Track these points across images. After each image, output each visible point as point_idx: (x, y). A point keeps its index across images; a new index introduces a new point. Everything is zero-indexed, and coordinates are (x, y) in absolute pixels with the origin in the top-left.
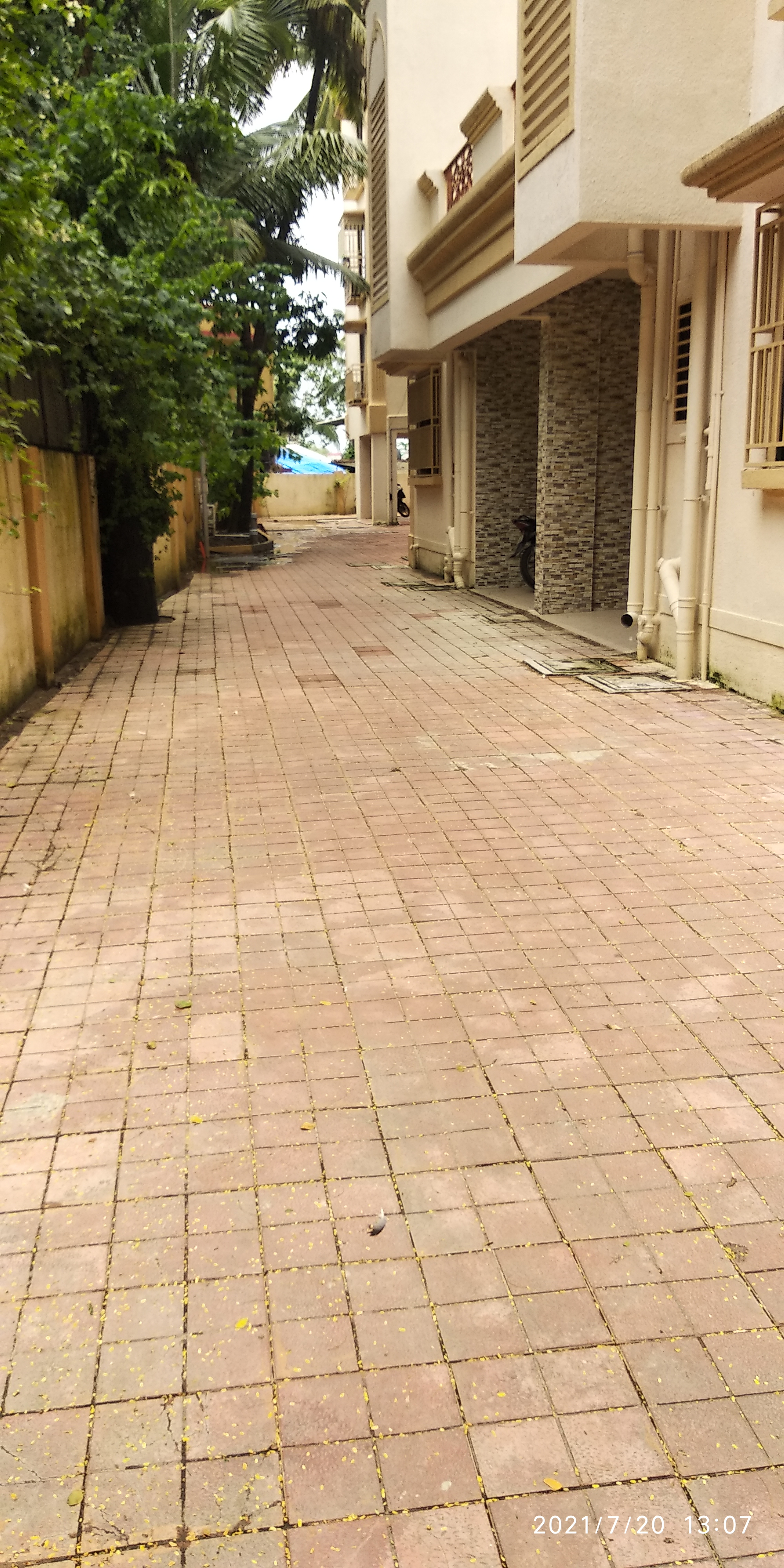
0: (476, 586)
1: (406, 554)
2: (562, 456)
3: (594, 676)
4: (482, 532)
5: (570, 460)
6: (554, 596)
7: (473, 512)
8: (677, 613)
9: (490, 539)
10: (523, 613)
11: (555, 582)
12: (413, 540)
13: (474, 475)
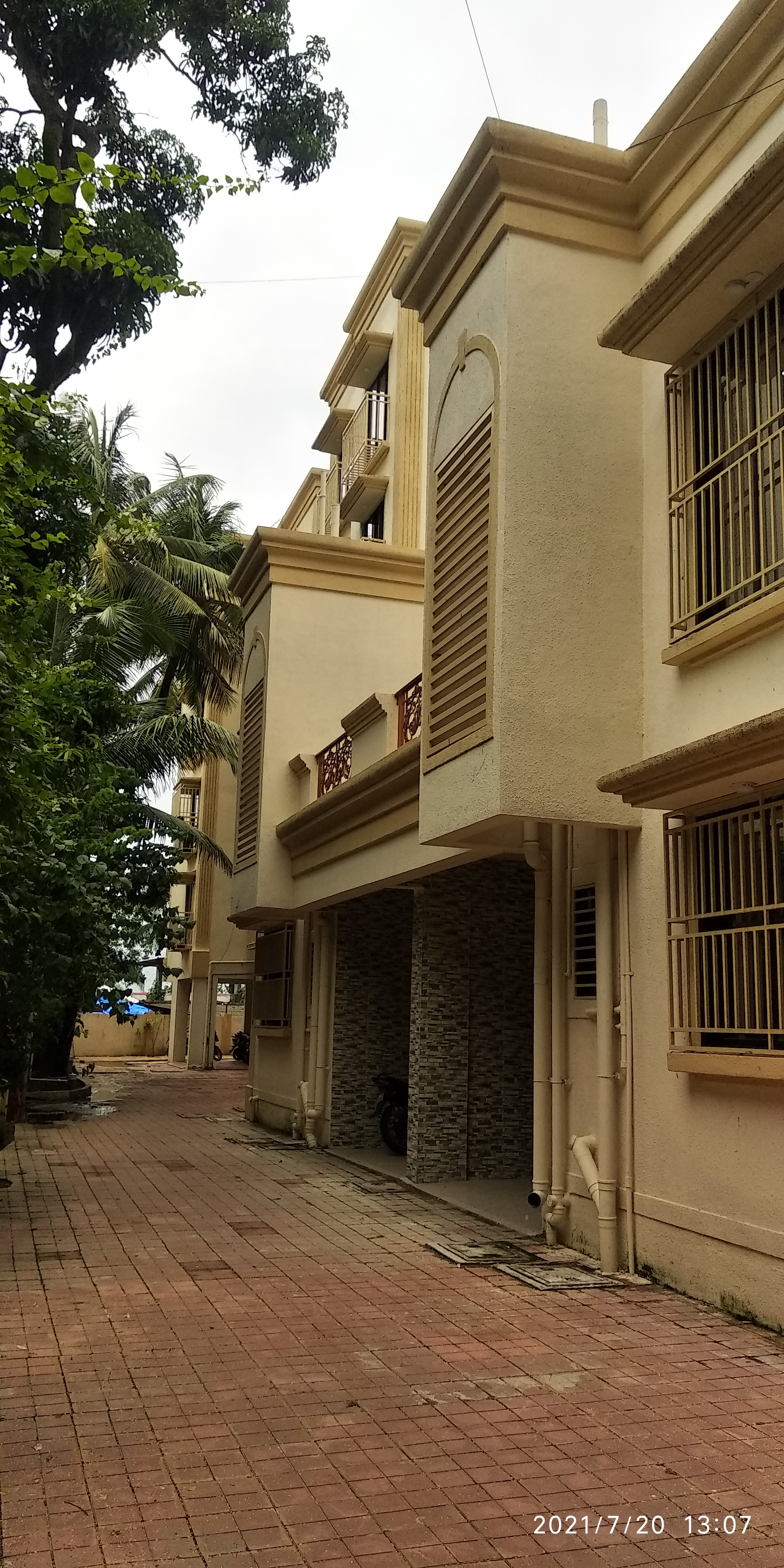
0: (331, 1146)
1: (242, 1104)
2: (435, 1018)
3: (512, 1266)
4: (338, 1089)
5: (443, 1022)
6: (428, 1163)
7: (330, 1068)
8: (596, 1196)
9: (346, 1096)
10: (395, 1180)
11: (429, 1148)
12: (251, 1092)
13: (332, 1031)
